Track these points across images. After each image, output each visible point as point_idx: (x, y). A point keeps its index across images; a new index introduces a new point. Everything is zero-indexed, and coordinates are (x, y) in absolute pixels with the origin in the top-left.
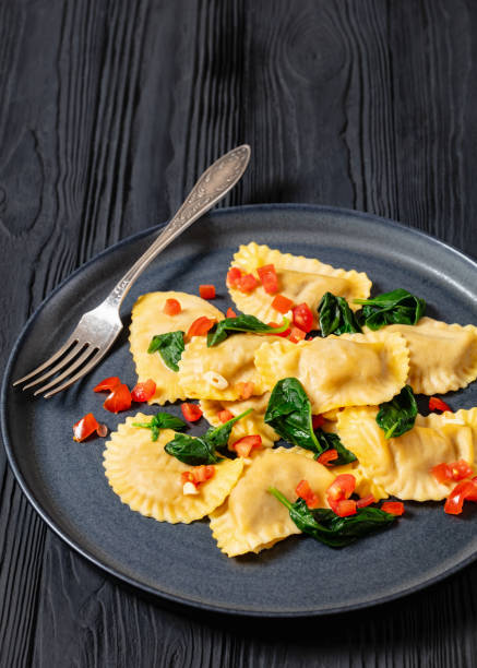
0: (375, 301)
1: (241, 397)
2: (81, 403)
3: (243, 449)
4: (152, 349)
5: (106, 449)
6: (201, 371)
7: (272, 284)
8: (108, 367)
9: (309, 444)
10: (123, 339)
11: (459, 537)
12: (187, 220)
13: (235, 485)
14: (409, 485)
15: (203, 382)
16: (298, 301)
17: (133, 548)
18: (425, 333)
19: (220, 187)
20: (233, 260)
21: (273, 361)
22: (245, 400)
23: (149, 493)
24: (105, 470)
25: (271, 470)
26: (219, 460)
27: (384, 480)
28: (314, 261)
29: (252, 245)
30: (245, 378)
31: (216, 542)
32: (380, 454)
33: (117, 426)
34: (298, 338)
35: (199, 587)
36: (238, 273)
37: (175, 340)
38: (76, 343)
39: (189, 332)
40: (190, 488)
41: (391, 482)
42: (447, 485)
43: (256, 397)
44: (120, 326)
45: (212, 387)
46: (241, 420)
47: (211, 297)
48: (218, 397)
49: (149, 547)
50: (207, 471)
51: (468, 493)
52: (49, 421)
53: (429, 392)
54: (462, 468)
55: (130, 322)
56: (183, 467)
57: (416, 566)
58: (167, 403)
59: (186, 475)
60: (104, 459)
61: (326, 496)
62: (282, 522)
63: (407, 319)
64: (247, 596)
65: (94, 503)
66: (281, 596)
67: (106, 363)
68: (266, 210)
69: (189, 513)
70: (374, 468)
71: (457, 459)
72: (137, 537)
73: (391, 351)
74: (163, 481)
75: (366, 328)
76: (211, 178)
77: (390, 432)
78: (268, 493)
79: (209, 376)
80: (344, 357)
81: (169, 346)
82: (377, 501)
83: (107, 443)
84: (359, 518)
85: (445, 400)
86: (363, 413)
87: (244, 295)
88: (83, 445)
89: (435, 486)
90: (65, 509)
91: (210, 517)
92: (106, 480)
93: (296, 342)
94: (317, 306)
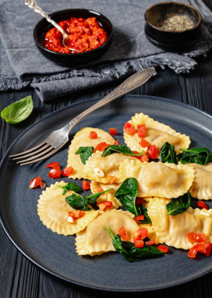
0: (190, 151)
1: (109, 182)
2: (39, 171)
3: (102, 206)
4: (77, 153)
5: (42, 194)
6: (94, 167)
7: (142, 133)
8: (57, 157)
9: (132, 211)
10: (67, 146)
11: (190, 269)
12: (114, 97)
13: (91, 222)
14: (173, 239)
15: (93, 172)
16: (153, 143)
17: (37, 241)
18: (207, 170)
19: (134, 85)
20: (131, 119)
21: (127, 168)
22: (110, 184)
23: (52, 218)
24: (38, 203)
25: (109, 219)
26: (89, 209)
27: (162, 234)
28: (168, 127)
29: (141, 114)
30: (113, 174)
31: (76, 247)
32: (163, 221)
33: (50, 185)
34: (144, 160)
35: (61, 266)
36: (129, 126)
37: (88, 150)
38: (46, 144)
39: (96, 148)
40: (70, 220)
41: (165, 236)
42: (192, 243)
43: (115, 183)
44: (68, 140)
45: (97, 175)
46: (106, 193)
47: (114, 134)
48: (98, 180)
49: (45, 242)
50: (81, 213)
51: (200, 249)
52: (22, 176)
53: (200, 198)
54: (202, 237)
55: (73, 138)
56: (71, 209)
57: (165, 278)
58: (77, 179)
59: (70, 213)
60: (39, 198)
61: (133, 236)
62: (108, 244)
63: (201, 162)
64: (81, 275)
65: (28, 217)
66: (97, 278)
67: (57, 155)
68: (153, 99)
69: (67, 231)
70: (159, 228)
71: (201, 232)
72: (41, 237)
73: (186, 175)
74: (60, 214)
75: (180, 163)
76: (132, 80)
77: (170, 212)
78: (105, 229)
79: (96, 170)
80: (160, 173)
81: (84, 153)
82: (157, 243)
83: (43, 192)
84: (145, 249)
85: (206, 203)
86: (162, 201)
87: (130, 136)
88: (33, 190)
89: (186, 242)
90: (14, 218)
91: (77, 235)
92: (37, 208)
93: (143, 162)
94: (161, 148)
